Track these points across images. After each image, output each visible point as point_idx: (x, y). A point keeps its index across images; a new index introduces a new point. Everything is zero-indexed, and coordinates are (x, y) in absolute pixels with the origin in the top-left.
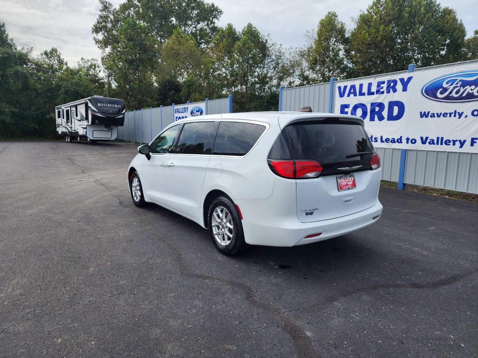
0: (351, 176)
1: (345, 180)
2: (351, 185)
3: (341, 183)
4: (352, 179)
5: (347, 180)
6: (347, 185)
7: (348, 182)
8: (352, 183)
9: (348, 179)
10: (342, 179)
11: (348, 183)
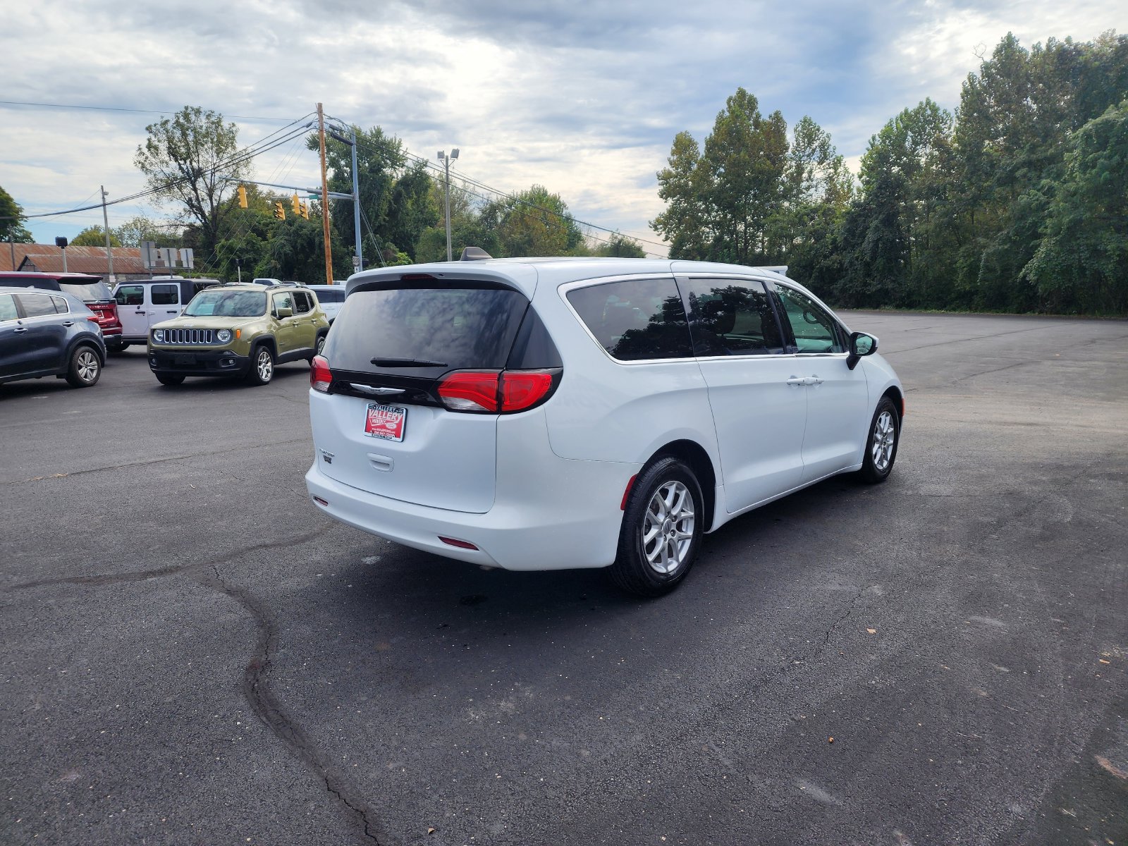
0: (397, 409)
1: (382, 415)
2: (392, 430)
3: (371, 419)
4: (397, 418)
5: (386, 416)
6: (383, 427)
7: (387, 422)
8: (395, 427)
9: (388, 415)
10: (376, 411)
11: (388, 425)
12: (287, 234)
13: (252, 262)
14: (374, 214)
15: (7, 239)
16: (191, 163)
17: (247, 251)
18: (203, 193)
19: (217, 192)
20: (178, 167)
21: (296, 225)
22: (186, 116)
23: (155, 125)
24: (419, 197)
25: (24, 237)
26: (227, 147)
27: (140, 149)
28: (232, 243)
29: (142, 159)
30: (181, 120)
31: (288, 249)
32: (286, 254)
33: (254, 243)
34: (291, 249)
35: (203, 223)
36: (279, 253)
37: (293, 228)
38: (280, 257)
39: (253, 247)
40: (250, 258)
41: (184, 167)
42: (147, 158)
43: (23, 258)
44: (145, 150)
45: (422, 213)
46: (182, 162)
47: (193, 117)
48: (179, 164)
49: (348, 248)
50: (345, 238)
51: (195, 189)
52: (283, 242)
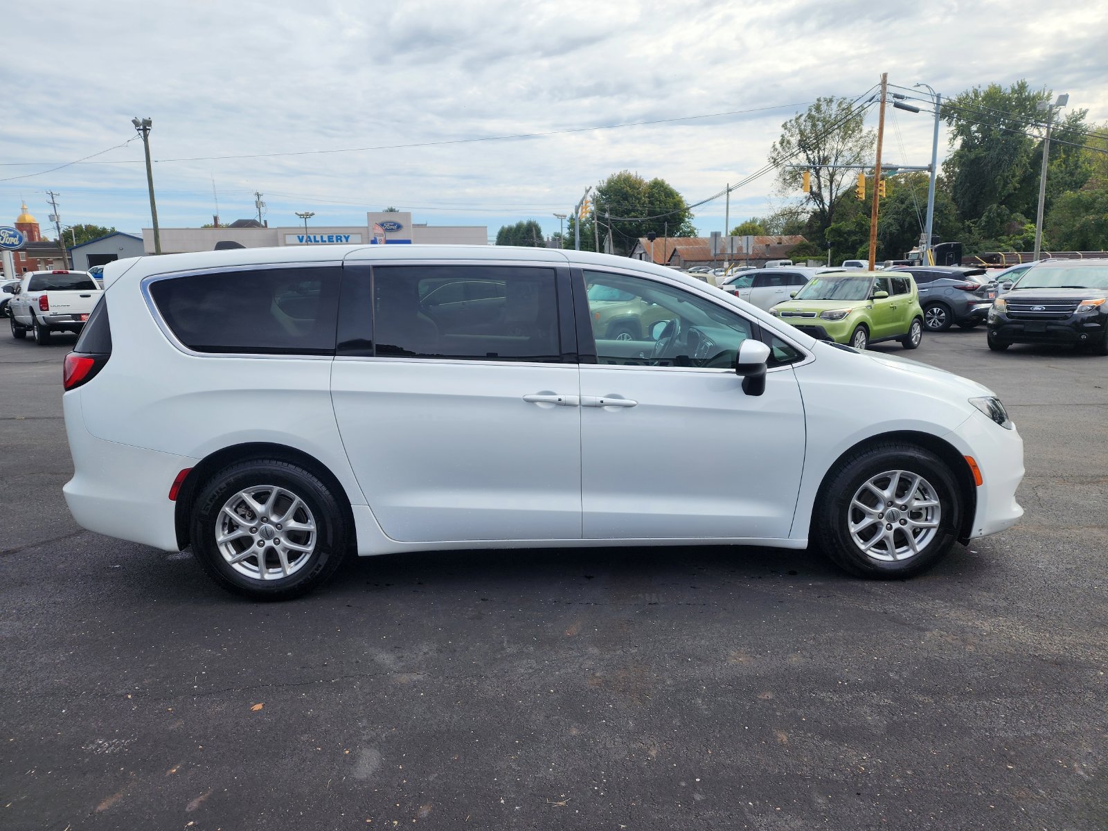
12: (897, 213)
13: (858, 244)
14: (1002, 183)
15: (678, 234)
16: (819, 153)
17: (854, 233)
18: (824, 180)
19: (838, 177)
20: (806, 157)
21: (907, 202)
22: (818, 108)
23: (790, 121)
24: (1068, 156)
25: (690, 232)
26: (853, 131)
27: (774, 146)
28: (841, 226)
29: (774, 155)
30: (813, 113)
31: (894, 229)
32: (891, 234)
33: (863, 224)
34: (899, 228)
35: (820, 209)
36: (885, 233)
37: (904, 206)
38: (885, 237)
39: (861, 228)
40: (856, 240)
41: (811, 157)
42: (779, 153)
43: (672, 251)
44: (778, 146)
45: (1072, 174)
46: (809, 152)
47: (824, 107)
48: (807, 155)
49: (963, 223)
50: (962, 213)
51: (818, 177)
52: (890, 221)
